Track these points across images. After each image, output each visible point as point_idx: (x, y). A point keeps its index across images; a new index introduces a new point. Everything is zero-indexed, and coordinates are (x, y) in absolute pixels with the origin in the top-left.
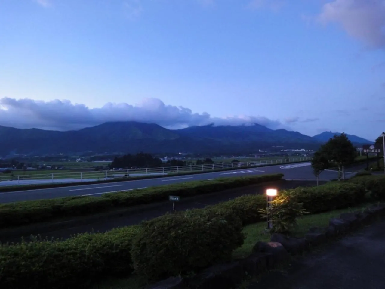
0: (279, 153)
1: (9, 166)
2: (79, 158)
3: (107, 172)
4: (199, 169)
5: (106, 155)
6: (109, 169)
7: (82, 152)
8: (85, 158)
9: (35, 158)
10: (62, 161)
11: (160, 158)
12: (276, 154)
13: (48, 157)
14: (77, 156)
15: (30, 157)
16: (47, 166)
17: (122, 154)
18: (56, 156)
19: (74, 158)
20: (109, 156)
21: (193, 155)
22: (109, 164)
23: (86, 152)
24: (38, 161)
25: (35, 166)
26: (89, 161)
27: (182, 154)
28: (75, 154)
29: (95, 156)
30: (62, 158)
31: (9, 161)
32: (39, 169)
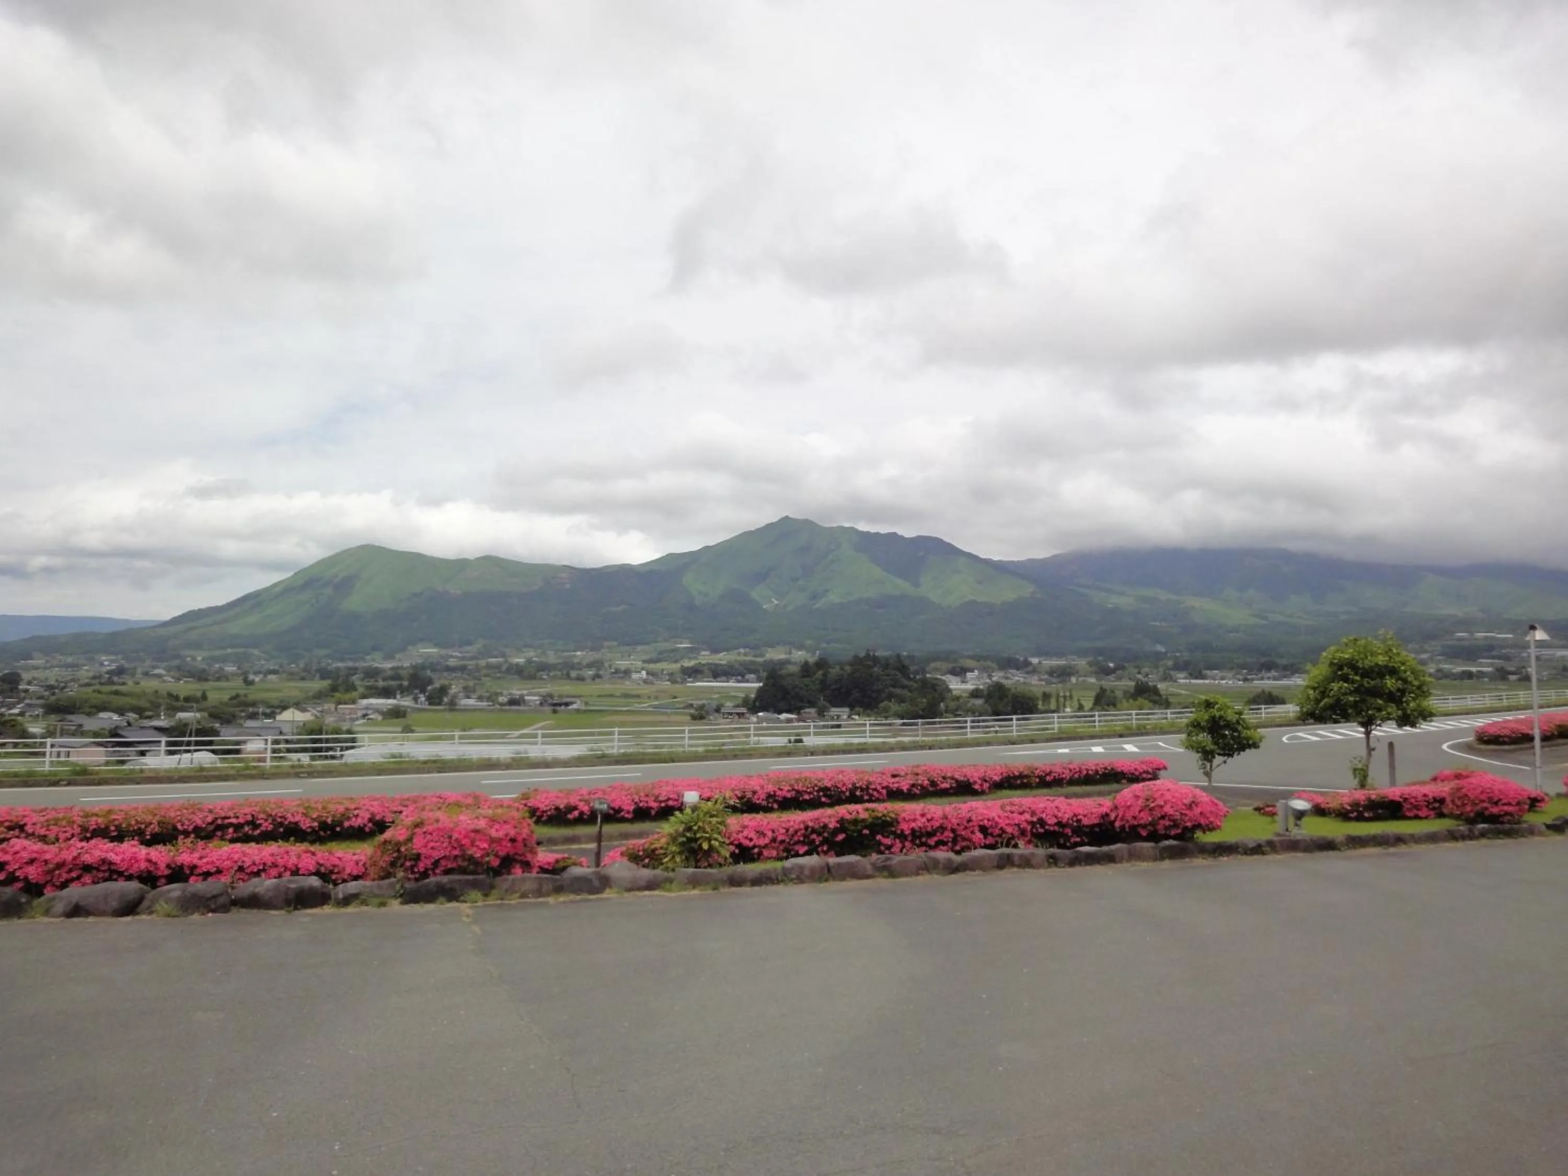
0: (1486, 666)
1: (404, 691)
2: (643, 669)
3: (690, 731)
4: (1125, 717)
5: (742, 658)
6: (743, 714)
7: (653, 645)
8: (663, 670)
9: (489, 666)
10: (581, 679)
11: (944, 678)
12: (1474, 669)
13: (535, 662)
14: (634, 660)
15: (473, 662)
16: (526, 698)
17: (799, 655)
18: (561, 661)
19: (623, 669)
20: (752, 662)
21: (1087, 666)
22: (747, 696)
23: (668, 646)
24: (498, 675)
25: (487, 694)
26: (677, 682)
27: (1040, 663)
28: (629, 656)
29: (697, 662)
30: (580, 669)
31: (403, 673)
32: (499, 707)
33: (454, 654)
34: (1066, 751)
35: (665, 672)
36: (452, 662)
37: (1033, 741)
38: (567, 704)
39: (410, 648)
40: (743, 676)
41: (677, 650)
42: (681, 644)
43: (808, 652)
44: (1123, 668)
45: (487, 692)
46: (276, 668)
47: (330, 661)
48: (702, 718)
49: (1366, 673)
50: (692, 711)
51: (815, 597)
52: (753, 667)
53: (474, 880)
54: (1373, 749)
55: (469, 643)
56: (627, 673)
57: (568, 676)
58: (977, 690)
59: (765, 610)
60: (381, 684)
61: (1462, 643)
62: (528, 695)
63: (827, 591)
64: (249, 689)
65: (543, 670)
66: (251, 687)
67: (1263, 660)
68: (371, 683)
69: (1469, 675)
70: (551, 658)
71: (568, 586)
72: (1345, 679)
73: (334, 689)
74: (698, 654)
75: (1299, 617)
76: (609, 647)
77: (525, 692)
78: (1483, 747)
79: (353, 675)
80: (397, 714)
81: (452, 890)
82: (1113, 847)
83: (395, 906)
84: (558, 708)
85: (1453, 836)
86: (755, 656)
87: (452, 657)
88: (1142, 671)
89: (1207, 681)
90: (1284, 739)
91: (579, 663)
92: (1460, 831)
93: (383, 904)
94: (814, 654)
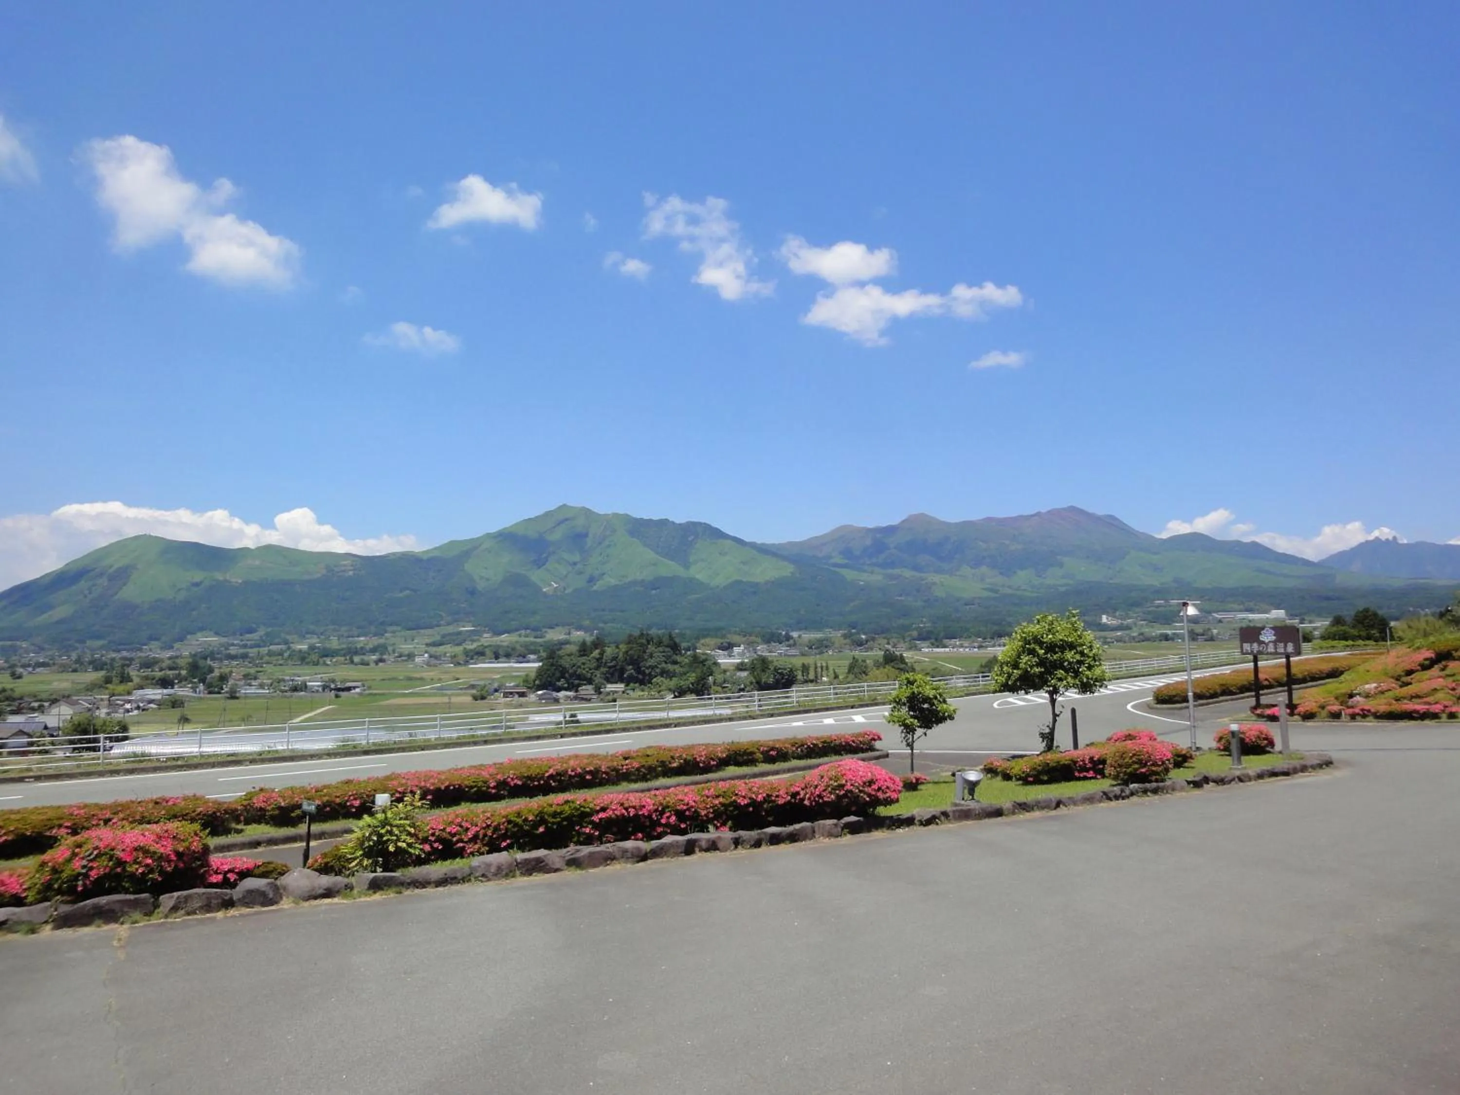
1: (182, 680)
2: (426, 652)
5: (523, 639)
6: (523, 693)
7: (437, 629)
8: (445, 653)
9: (270, 654)
10: (365, 663)
11: (713, 653)
12: (1169, 632)
13: (318, 648)
14: (418, 644)
15: (255, 650)
16: (309, 684)
17: (578, 635)
18: (344, 646)
19: (407, 653)
20: (532, 643)
21: (842, 638)
22: (527, 675)
23: (451, 629)
24: (281, 662)
25: (269, 681)
26: (459, 664)
27: (800, 637)
28: (413, 640)
29: (480, 644)
30: (364, 654)
31: (181, 662)
32: (281, 694)
33: (235, 642)
34: (800, 724)
35: (448, 655)
36: (233, 651)
37: (772, 716)
38: (349, 689)
39: (189, 637)
40: (524, 657)
41: (460, 633)
42: (464, 627)
43: (586, 632)
44: (873, 639)
45: (269, 679)
46: (47, 660)
47: (104, 652)
48: (483, 698)
49: (1051, 648)
50: (474, 692)
51: (591, 580)
52: (532, 648)
53: (136, 899)
54: (1058, 716)
55: (251, 631)
56: (411, 656)
57: (352, 662)
58: (742, 664)
59: (545, 593)
60: (158, 674)
61: (1160, 609)
62: (309, 682)
63: (604, 574)
64: (15, 683)
65: (327, 656)
66: (18, 680)
67: (996, 628)
68: (148, 672)
69: (1166, 638)
70: (334, 643)
71: (351, 573)
72: (1032, 652)
73: (108, 680)
74: (481, 636)
75: (1025, 590)
76: (394, 632)
77: (308, 678)
78: (1159, 706)
79: (128, 666)
80: (175, 703)
81: (112, 911)
82: (797, 826)
83: (47, 931)
84: (341, 693)
85: (1107, 796)
86: (536, 637)
87: (233, 645)
88: (891, 642)
89: (947, 650)
90: (995, 705)
91: (362, 648)
92: (1113, 791)
93: (33, 931)
94: (592, 635)
